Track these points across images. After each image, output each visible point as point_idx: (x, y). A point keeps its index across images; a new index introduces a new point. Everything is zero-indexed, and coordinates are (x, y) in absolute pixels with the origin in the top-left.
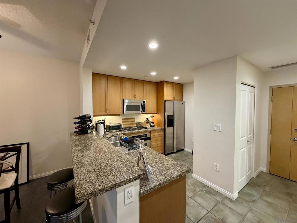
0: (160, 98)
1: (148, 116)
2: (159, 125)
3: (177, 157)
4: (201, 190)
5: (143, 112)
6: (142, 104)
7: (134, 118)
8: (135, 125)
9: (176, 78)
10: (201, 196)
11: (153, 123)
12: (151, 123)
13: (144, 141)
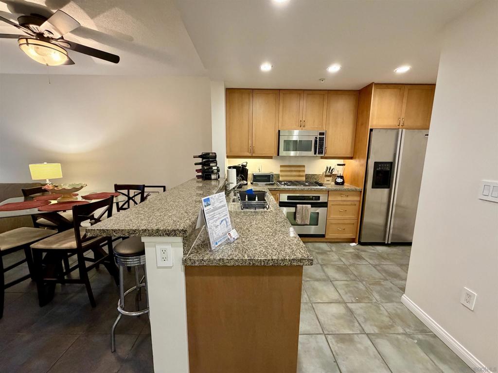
0: (362, 124)
1: (333, 163)
2: (354, 181)
3: (388, 254)
4: (405, 334)
5: (317, 155)
6: (316, 138)
7: (304, 166)
8: (304, 179)
9: (403, 70)
10: (397, 345)
11: (342, 177)
12: (338, 177)
13: (312, 207)
